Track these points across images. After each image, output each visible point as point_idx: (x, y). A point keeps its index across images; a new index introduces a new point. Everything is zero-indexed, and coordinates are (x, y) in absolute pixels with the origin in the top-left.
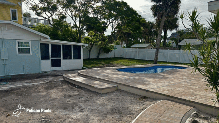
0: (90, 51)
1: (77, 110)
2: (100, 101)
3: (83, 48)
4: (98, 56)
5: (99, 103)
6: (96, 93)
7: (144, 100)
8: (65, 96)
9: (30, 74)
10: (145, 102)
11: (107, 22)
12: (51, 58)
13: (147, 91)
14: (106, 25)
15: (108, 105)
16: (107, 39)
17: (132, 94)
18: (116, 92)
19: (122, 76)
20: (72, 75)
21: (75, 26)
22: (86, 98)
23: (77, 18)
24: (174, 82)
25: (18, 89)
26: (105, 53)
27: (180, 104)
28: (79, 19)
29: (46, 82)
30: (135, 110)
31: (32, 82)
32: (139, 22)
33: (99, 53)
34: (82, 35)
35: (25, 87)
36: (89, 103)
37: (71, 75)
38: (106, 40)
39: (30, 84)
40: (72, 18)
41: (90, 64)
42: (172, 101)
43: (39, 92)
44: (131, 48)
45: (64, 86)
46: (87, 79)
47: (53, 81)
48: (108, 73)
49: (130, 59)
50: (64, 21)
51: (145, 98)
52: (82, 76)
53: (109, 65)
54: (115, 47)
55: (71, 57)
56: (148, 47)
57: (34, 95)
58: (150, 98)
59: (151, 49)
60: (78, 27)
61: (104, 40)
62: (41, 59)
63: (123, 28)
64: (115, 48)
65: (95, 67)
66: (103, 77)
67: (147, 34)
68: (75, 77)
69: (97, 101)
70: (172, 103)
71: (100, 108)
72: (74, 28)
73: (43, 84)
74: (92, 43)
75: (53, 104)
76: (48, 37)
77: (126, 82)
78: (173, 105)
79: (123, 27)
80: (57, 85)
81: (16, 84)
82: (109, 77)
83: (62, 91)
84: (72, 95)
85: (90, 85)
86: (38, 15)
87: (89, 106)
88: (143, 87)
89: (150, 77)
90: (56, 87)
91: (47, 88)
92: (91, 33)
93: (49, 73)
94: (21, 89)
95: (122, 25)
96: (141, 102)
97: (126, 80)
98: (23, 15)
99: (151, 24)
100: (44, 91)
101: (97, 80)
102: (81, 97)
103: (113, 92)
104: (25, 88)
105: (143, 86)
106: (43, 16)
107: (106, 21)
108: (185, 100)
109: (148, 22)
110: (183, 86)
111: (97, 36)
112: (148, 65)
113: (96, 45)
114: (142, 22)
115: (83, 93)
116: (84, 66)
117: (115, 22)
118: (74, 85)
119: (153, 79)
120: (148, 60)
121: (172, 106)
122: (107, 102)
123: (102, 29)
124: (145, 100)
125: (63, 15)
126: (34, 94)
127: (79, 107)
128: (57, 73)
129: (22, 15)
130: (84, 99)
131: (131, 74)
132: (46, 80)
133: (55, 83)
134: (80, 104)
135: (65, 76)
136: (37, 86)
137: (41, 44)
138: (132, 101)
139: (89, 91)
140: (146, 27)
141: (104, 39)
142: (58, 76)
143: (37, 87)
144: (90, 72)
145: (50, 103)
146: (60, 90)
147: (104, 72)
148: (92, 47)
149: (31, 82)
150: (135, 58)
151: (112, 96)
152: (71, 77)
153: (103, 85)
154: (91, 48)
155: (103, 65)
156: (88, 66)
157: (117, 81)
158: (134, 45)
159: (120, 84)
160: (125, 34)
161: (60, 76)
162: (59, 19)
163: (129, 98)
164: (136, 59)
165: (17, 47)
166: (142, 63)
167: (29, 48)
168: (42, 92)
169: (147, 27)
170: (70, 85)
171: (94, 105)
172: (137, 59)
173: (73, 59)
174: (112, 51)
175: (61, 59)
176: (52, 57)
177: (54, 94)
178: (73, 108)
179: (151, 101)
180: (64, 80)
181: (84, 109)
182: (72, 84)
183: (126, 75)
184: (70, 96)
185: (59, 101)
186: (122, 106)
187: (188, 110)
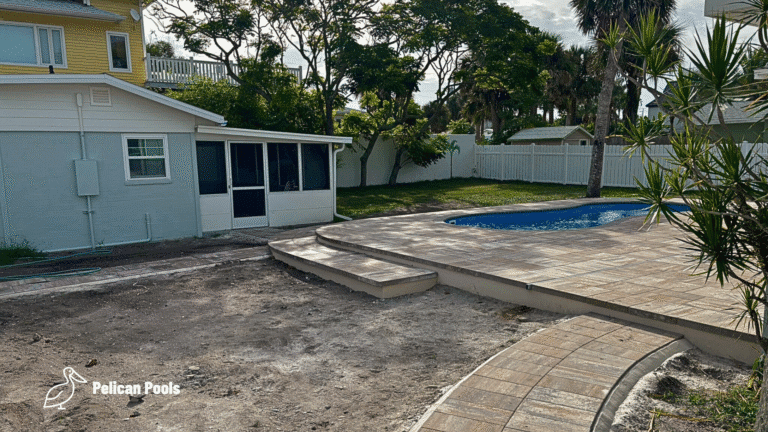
0: (364, 161)
1: (298, 347)
2: (373, 321)
3: (336, 152)
4: (394, 175)
5: (371, 327)
6: (366, 296)
7: (518, 316)
8: (266, 307)
9: (167, 242)
10: (523, 324)
11: (421, 58)
12: (231, 189)
13: (531, 289)
14: (418, 67)
15: (397, 333)
16: (421, 118)
17: (481, 301)
18: (430, 293)
19: (458, 242)
20: (296, 241)
21: (314, 78)
22: (332, 312)
23: (320, 51)
24: (634, 256)
25: (126, 289)
26: (417, 163)
27: (635, 329)
28: (326, 52)
29: (214, 265)
30: (483, 348)
31: (170, 267)
32: (533, 52)
33: (397, 167)
34: (337, 107)
35: (148, 282)
36: (336, 328)
37: (291, 243)
38: (421, 121)
39: (163, 272)
40: (302, 51)
41: (363, 206)
42: (608, 318)
43: (188, 296)
44: (509, 143)
45: (268, 278)
46: (341, 253)
47: (235, 262)
48: (412, 232)
49: (505, 182)
50: (278, 64)
51: (524, 310)
52: (327, 243)
53: (429, 206)
54: (453, 144)
55: (298, 184)
56: (570, 139)
57: (173, 305)
58: (540, 312)
59: (584, 143)
60: (324, 80)
61: (411, 122)
62: (202, 192)
63: (476, 76)
64: (453, 147)
65: (378, 214)
66: (394, 245)
67: (568, 92)
68: (303, 247)
69: (364, 321)
70: (608, 324)
71: (369, 342)
72: (309, 84)
73: (203, 270)
74: (372, 132)
75: (226, 331)
76: (220, 119)
77: (466, 259)
78: (609, 331)
79: (477, 72)
80: (246, 274)
81: (122, 273)
82: (414, 245)
83: (261, 292)
84: (288, 304)
85: (349, 271)
86: (193, 50)
87: (337, 335)
88: (517, 276)
89: (554, 243)
90: (242, 279)
91: (214, 285)
92: (368, 99)
93: (227, 237)
94: (135, 288)
95: (477, 63)
96: (508, 325)
97: (466, 253)
98: (148, 52)
99: (582, 56)
100: (206, 293)
101: (372, 257)
102: (317, 310)
103: (423, 294)
104: (147, 285)
105: (521, 272)
106: (209, 51)
107: (416, 55)
108: (651, 315)
109: (573, 48)
110: (664, 269)
111: (388, 107)
112: (563, 203)
113: (385, 138)
114: (545, 50)
115: (323, 297)
116: (339, 211)
117: (451, 55)
118: (300, 274)
119: (563, 247)
120: (571, 182)
121: (603, 333)
122: (397, 323)
123: (403, 82)
124: (523, 318)
125: (273, 44)
126: (172, 303)
127: (305, 340)
128: (252, 237)
129: (145, 52)
130: (324, 316)
131: (490, 234)
132: (213, 258)
133: (240, 270)
134: (310, 330)
135: (274, 245)
136: (184, 279)
137: (199, 144)
138: (479, 320)
139: (344, 291)
140: (565, 69)
141: (410, 116)
142: (253, 245)
143: (184, 282)
144: (355, 230)
145: (217, 327)
146: (253, 288)
147: (399, 230)
148: (371, 146)
149: (165, 268)
150: (525, 180)
151: (416, 306)
152: (293, 249)
153: (388, 271)
154: (368, 151)
155: (408, 205)
156: (355, 212)
157: (437, 258)
158: (520, 133)
159: (445, 266)
160: (488, 95)
161: (259, 245)
162: (259, 58)
163: (469, 311)
164: (528, 183)
165: (127, 158)
166: (547, 194)
167: (163, 160)
168: (199, 296)
169: (568, 68)
170: (286, 274)
171: (353, 333)
172: (532, 180)
173: (304, 189)
174: (440, 156)
175: (263, 191)
176: (234, 185)
177: (234, 301)
178: (285, 342)
179: (541, 321)
180: (270, 259)
181: (319, 345)
182: (294, 268)
183: (474, 238)
184: (283, 308)
185: (247, 321)
186: (443, 337)
187: (655, 348)
